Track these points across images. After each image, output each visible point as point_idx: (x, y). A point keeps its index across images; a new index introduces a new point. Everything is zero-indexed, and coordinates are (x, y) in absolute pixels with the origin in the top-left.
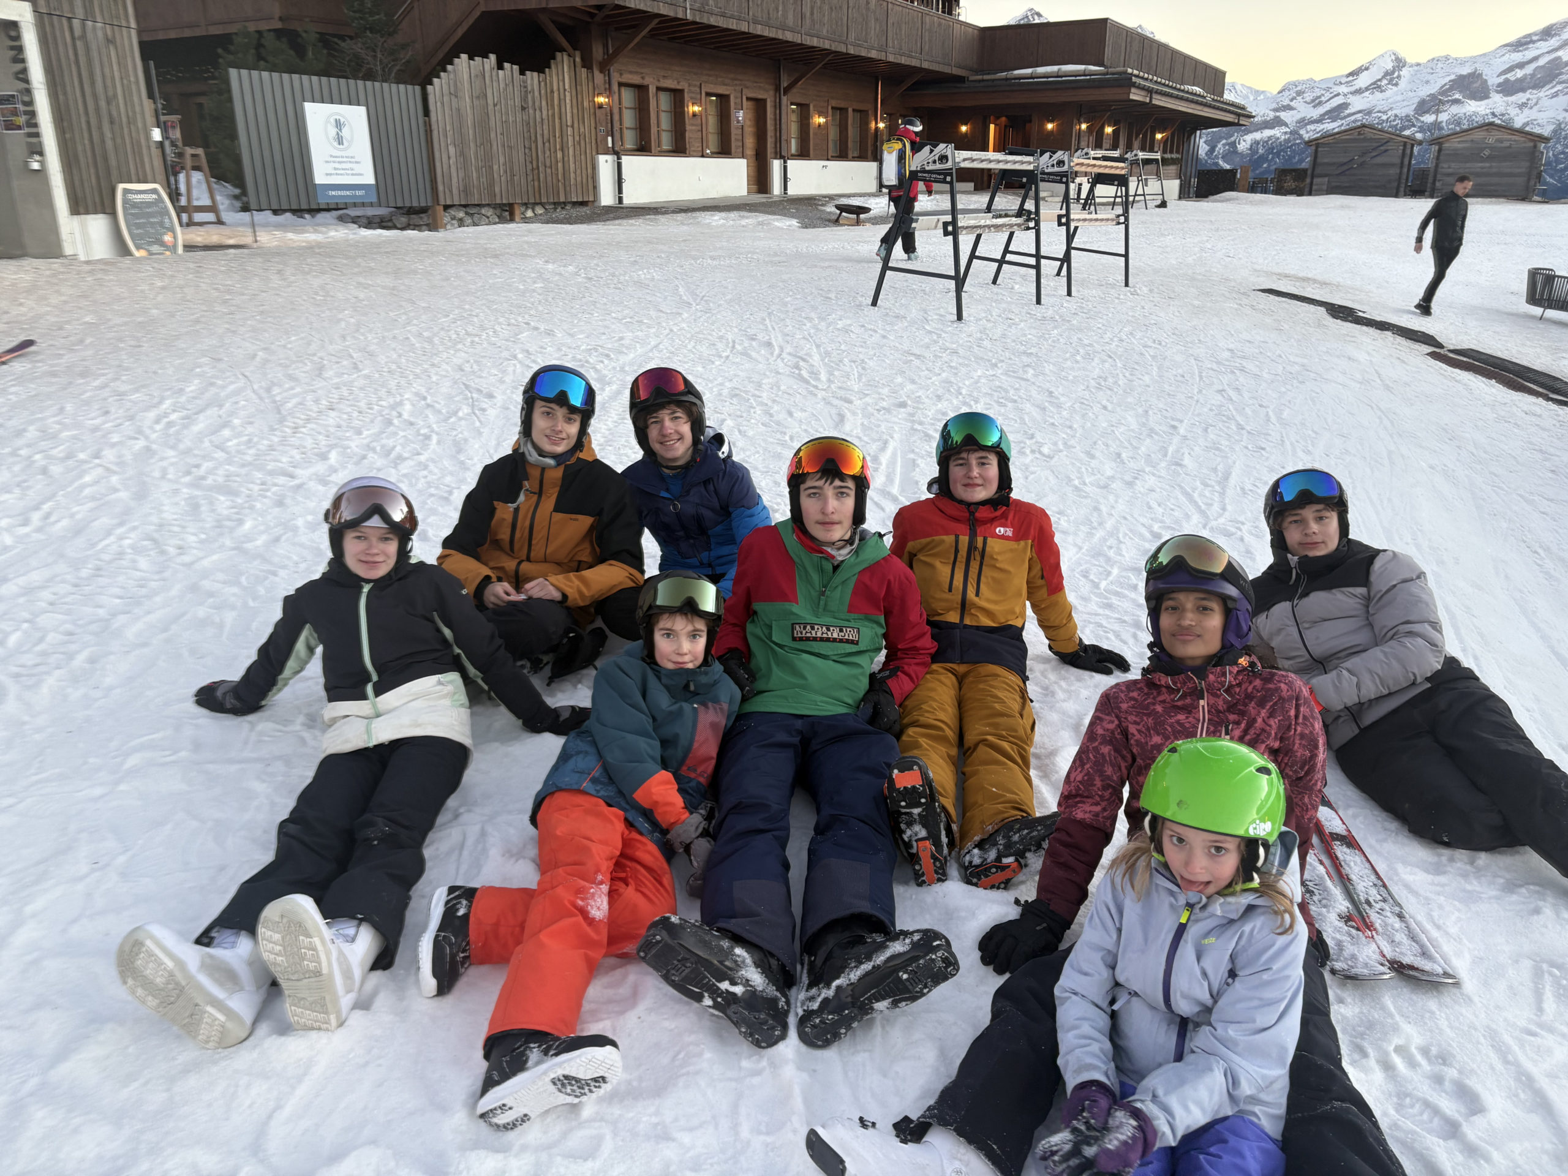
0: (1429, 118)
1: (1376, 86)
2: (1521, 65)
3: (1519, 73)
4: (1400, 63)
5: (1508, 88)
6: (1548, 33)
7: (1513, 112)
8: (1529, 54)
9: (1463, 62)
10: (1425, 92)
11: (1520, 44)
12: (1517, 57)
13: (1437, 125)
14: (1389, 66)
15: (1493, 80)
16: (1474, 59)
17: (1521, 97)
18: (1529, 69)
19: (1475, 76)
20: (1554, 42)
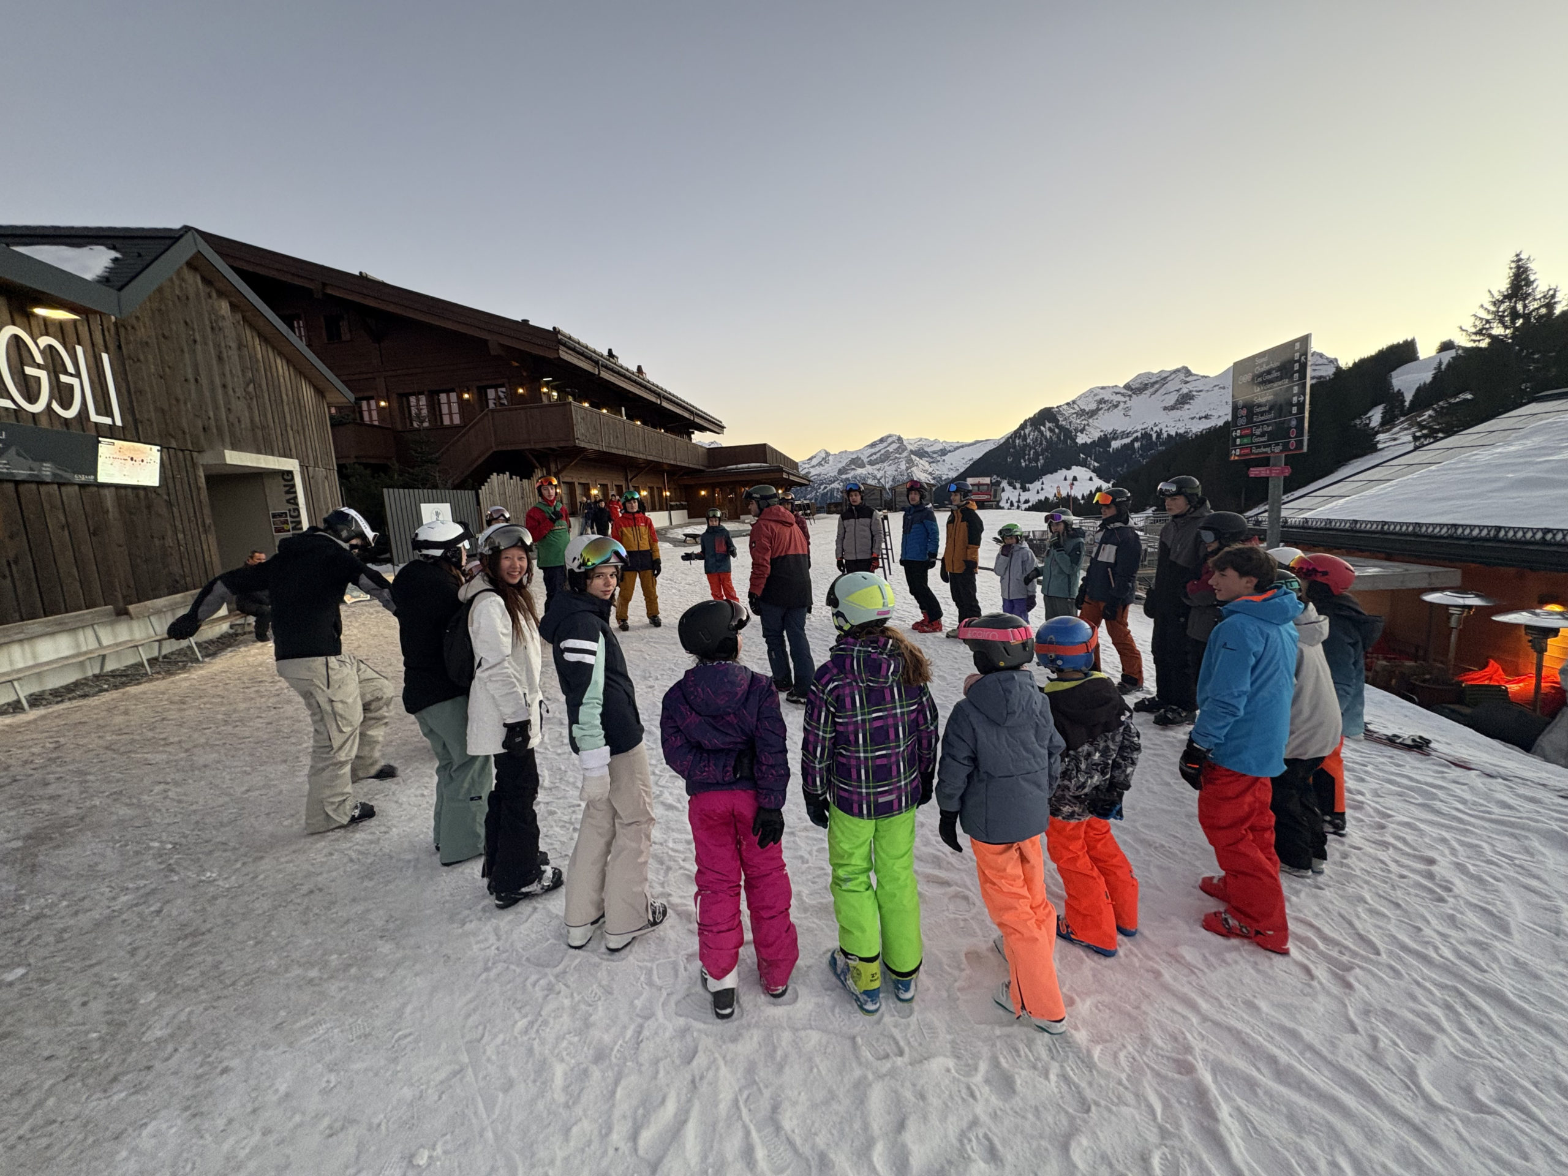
0: (844, 477)
1: (820, 464)
2: (875, 454)
3: (875, 457)
4: (828, 454)
5: (871, 463)
6: (882, 440)
7: (876, 472)
8: (877, 449)
9: (852, 453)
10: (840, 466)
11: (873, 445)
12: (873, 450)
13: (848, 479)
14: (824, 455)
15: (866, 460)
16: (856, 452)
17: (878, 466)
18: (878, 455)
19: (858, 458)
20: (885, 444)
